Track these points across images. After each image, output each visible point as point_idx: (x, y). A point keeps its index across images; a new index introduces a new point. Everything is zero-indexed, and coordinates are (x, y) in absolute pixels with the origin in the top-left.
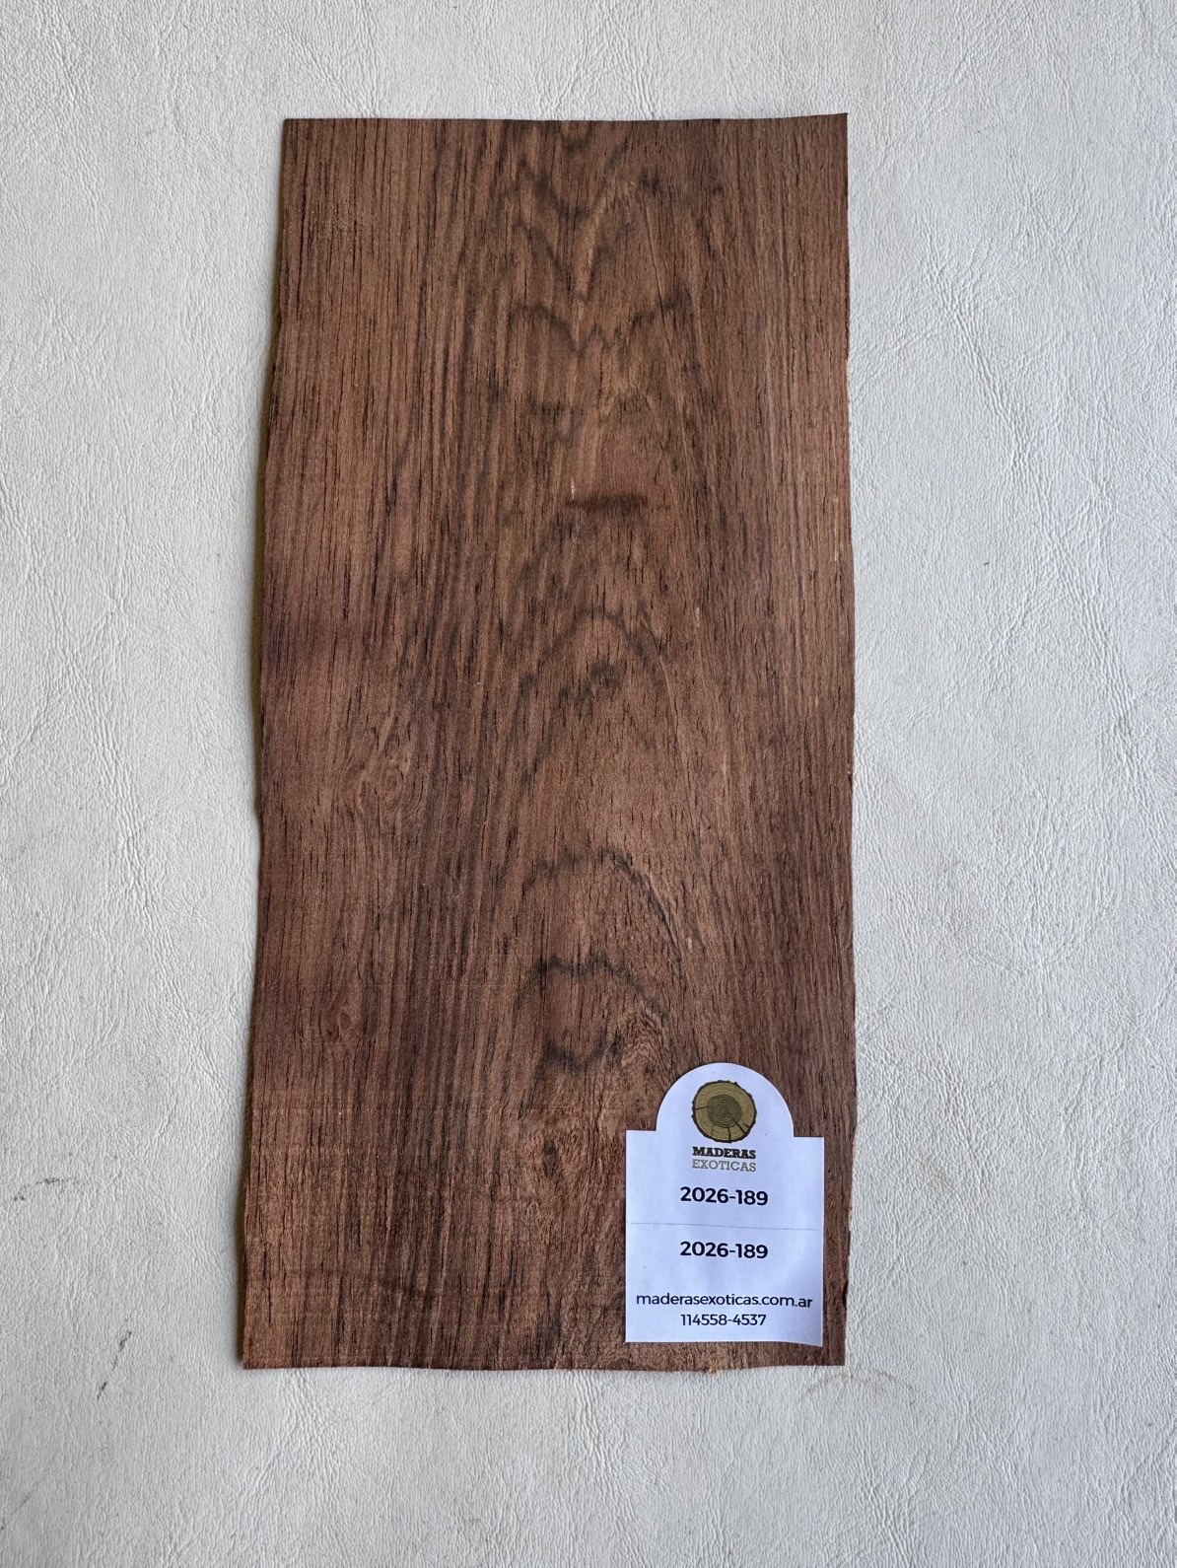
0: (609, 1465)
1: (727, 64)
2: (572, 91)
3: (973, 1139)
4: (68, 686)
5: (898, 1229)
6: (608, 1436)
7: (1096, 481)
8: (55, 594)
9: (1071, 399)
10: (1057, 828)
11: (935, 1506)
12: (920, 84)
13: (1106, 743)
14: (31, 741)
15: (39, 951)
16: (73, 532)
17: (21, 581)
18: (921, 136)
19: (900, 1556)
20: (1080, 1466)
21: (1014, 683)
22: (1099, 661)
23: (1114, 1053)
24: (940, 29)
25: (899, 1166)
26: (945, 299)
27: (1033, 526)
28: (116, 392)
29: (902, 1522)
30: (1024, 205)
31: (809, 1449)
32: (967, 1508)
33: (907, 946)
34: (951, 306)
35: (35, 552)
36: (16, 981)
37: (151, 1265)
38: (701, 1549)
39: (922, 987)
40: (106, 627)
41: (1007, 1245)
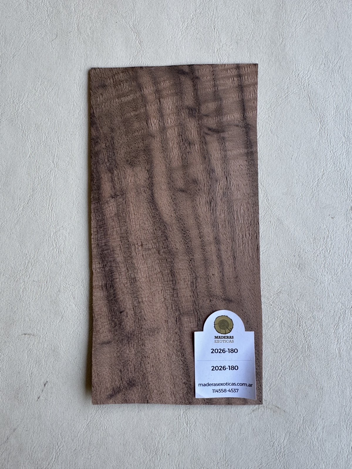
0: (190, 431)
1: (236, 15)
2: (191, 22)
3: (305, 334)
4: (39, 188)
5: (281, 361)
6: (190, 422)
7: (344, 136)
8: (37, 161)
9: (337, 112)
10: (332, 239)
11: (292, 450)
12: (293, 21)
13: (347, 214)
14: (28, 203)
15: (26, 265)
16: (43, 144)
17: (27, 157)
18: (293, 35)
19: (281, 465)
20: (338, 440)
21: (319, 196)
22: (345, 190)
23: (349, 309)
24: (299, 6)
25: (282, 341)
26: (299, 82)
27: (325, 149)
28: (57, 104)
29: (281, 454)
30: (323, 56)
31: (253, 429)
32: (302, 451)
33: (286, 274)
34: (301, 84)
35: (32, 149)
36: (19, 274)
37: (54, 361)
38: (218, 459)
39: (290, 286)
40: (51, 171)
41: (315, 368)
